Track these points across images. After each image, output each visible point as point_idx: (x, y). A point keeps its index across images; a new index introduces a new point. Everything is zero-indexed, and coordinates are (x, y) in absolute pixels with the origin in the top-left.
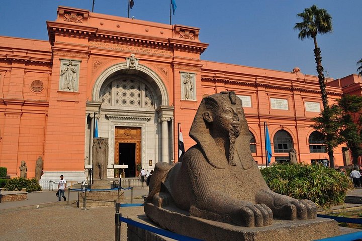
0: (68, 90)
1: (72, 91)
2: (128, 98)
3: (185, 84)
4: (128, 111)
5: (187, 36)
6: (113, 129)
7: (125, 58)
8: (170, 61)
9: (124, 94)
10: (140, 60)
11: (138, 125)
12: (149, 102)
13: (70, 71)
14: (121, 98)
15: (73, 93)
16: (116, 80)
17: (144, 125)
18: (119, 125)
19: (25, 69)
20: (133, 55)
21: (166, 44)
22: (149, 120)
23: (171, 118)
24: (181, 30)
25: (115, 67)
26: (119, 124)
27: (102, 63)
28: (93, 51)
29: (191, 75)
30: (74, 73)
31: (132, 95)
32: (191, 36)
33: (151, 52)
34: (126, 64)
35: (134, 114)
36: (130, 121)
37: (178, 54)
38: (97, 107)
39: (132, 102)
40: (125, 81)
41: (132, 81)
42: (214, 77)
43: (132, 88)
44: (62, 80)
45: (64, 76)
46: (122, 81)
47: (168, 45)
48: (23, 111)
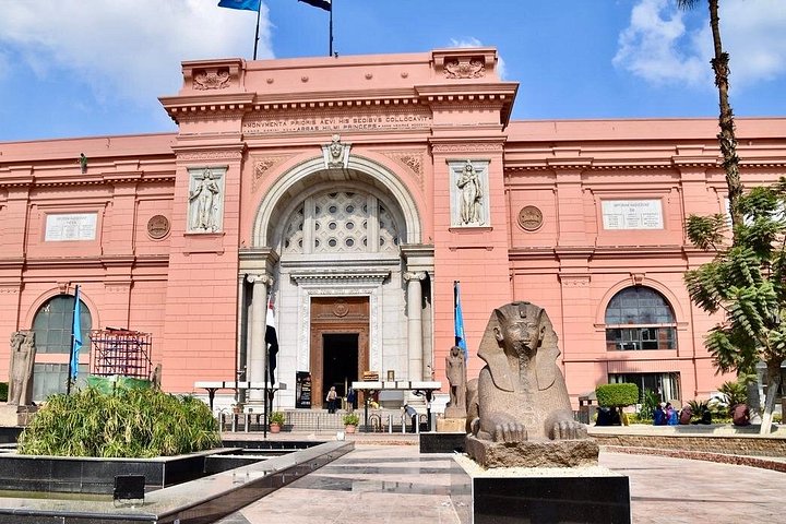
0: (203, 231)
1: (209, 231)
2: (341, 233)
3: (461, 187)
4: (340, 263)
5: (466, 71)
6: (308, 305)
7: (320, 146)
8: (424, 137)
9: (333, 226)
10: (353, 145)
11: (361, 293)
12: (389, 238)
13: (206, 192)
14: (325, 234)
15: (213, 235)
16: (312, 196)
17: (375, 290)
18: (319, 293)
19: (136, 196)
20: (336, 137)
21: (411, 100)
22: (387, 279)
23: (426, 273)
24: (447, 60)
25: (299, 168)
26: (319, 291)
27: (271, 164)
28: (250, 143)
29: (476, 166)
30: (216, 193)
31: (350, 225)
32: (476, 69)
33: (377, 123)
34: (321, 160)
35: (351, 269)
36: (344, 285)
37: (441, 118)
38: (263, 259)
39: (350, 242)
40: (333, 195)
41: (350, 195)
42: (547, 161)
43: (350, 210)
44: (192, 211)
45: (197, 201)
46: (327, 198)
47: (415, 101)
48: (134, 278)
